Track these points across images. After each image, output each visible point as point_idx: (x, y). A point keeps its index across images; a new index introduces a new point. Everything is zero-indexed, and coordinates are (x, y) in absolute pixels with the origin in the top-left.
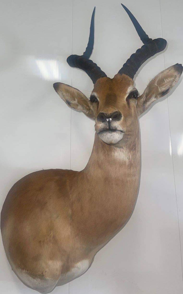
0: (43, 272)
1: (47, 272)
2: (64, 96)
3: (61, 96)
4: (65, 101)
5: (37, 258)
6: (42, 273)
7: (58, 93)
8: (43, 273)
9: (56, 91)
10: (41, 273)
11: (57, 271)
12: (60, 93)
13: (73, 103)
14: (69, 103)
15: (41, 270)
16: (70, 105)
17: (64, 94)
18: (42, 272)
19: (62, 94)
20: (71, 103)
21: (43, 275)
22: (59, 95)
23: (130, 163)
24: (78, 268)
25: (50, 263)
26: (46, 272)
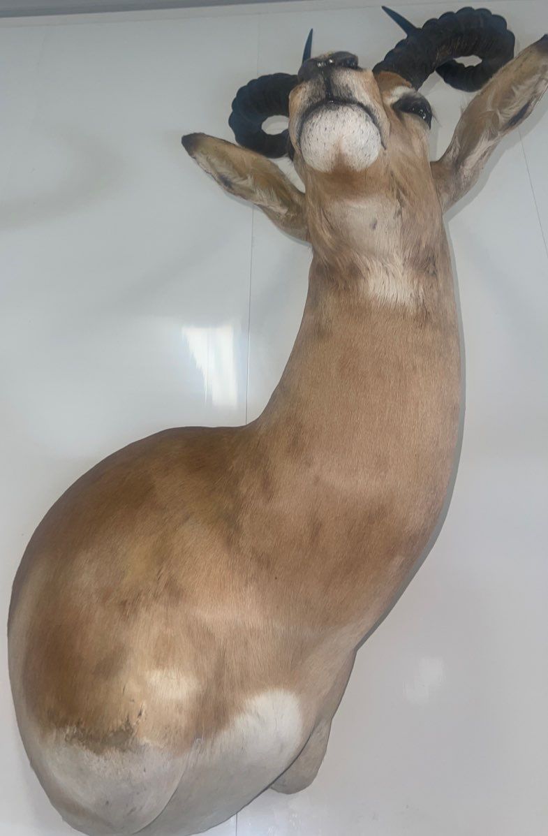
0: (128, 717)
1: (143, 714)
2: (212, 165)
3: (203, 165)
4: (216, 178)
5: (110, 665)
6: (128, 723)
7: (195, 158)
8: (128, 720)
9: (191, 154)
10: (122, 721)
11: (180, 712)
12: (202, 159)
13: (238, 185)
14: (226, 183)
15: (123, 710)
16: (230, 187)
17: (214, 160)
18: (126, 714)
19: (208, 160)
20: (235, 184)
21: (128, 728)
22: (198, 163)
23: (420, 309)
24: (258, 715)
25: (155, 677)
26: (140, 714)
